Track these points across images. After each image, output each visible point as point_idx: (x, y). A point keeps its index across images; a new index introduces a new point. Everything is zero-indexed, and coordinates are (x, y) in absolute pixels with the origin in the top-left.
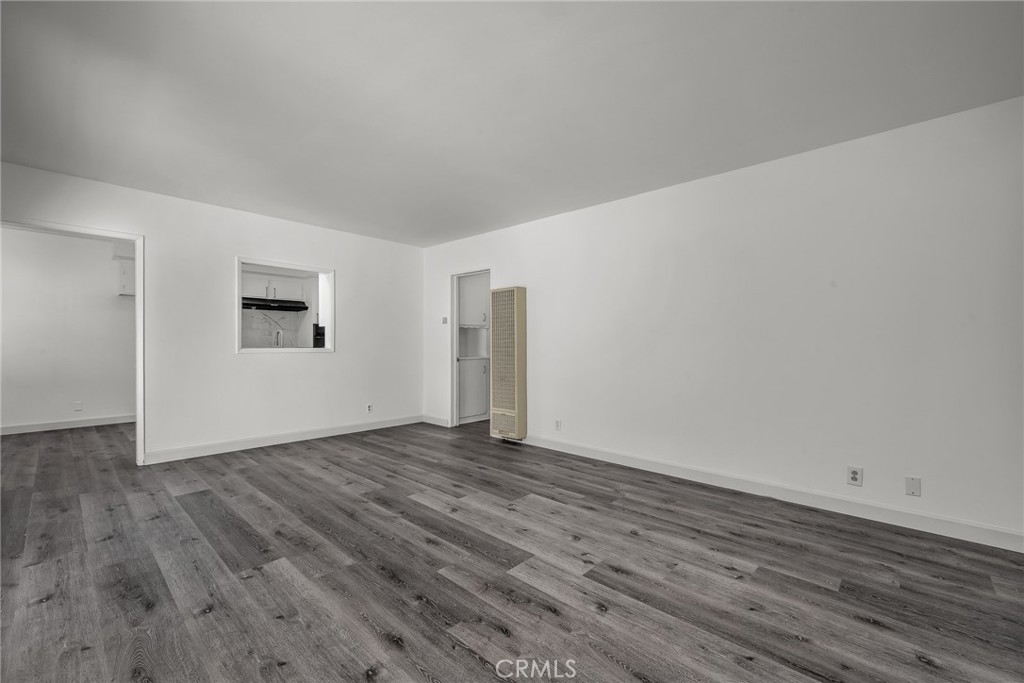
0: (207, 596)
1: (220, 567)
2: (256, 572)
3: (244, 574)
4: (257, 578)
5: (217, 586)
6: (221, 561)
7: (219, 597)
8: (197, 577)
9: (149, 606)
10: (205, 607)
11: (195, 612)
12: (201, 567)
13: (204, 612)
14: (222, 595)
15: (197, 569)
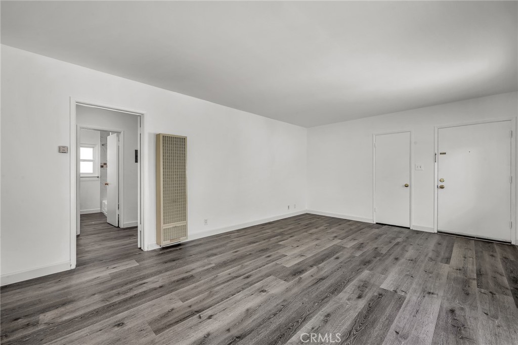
0: (426, 297)
1: (408, 303)
2: (398, 291)
3: (403, 294)
4: (401, 289)
5: (418, 298)
6: (403, 306)
7: (422, 294)
8: (422, 308)
9: (452, 311)
10: (431, 295)
11: (436, 296)
12: (415, 310)
13: (432, 294)
14: (420, 294)
15: (417, 311)
